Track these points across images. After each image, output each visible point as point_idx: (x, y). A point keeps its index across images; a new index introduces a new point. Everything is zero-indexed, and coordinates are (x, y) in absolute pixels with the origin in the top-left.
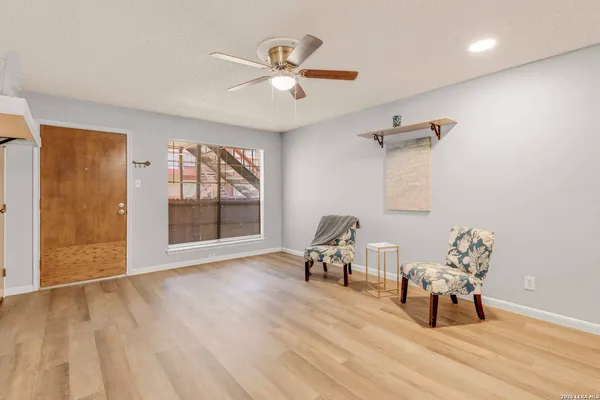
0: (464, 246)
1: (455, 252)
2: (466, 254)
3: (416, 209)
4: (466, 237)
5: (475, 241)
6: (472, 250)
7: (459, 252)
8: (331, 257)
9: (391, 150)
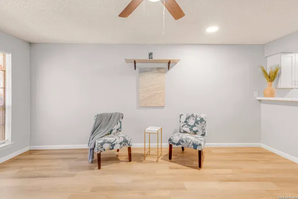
0: (191, 122)
1: (186, 126)
2: (194, 126)
3: (157, 105)
4: (192, 118)
5: (198, 119)
6: (198, 124)
7: (188, 125)
8: (121, 144)
9: (142, 72)
